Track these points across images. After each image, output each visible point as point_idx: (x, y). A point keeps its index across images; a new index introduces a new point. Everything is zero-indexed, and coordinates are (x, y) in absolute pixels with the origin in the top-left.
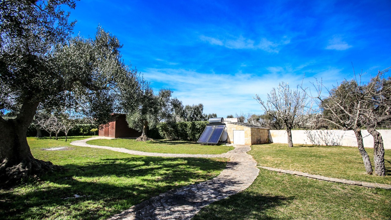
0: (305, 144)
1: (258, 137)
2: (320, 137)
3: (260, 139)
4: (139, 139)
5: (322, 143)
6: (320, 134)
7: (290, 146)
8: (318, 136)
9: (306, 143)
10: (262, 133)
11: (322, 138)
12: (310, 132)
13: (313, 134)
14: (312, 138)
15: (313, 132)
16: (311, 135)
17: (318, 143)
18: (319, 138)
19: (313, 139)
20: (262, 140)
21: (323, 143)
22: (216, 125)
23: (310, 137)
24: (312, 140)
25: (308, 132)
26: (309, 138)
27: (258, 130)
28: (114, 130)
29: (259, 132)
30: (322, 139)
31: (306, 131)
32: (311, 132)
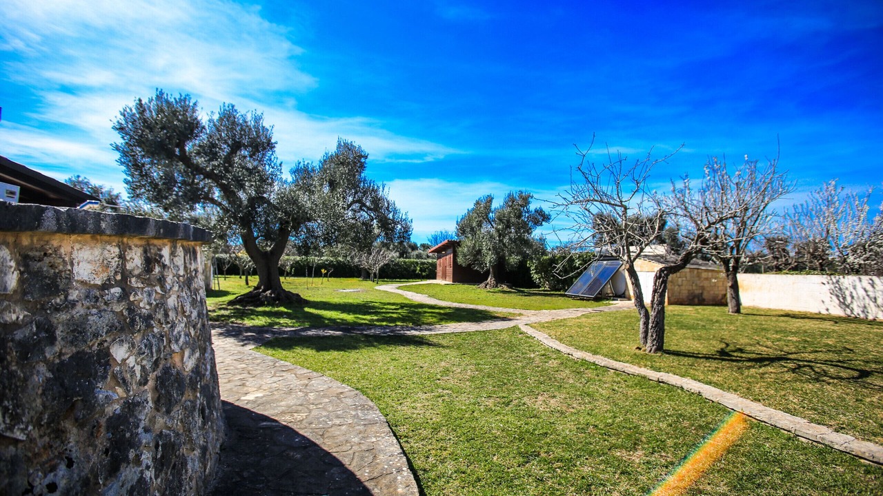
0: (824, 312)
1: (694, 288)
2: (868, 296)
3: (702, 294)
4: (483, 285)
5: (874, 312)
6: (869, 288)
7: (731, 310)
8: (861, 293)
9: (827, 310)
10: (707, 279)
11: (875, 298)
12: (838, 282)
13: (848, 286)
14: (844, 298)
15: (848, 281)
16: (840, 289)
17: (863, 312)
18: (867, 298)
19: (849, 299)
20: (706, 295)
21: (877, 313)
22: (608, 260)
23: (839, 294)
24: (844, 304)
25: (834, 281)
26: (834, 298)
27: (696, 271)
28: (452, 268)
29: (699, 276)
30: (875, 302)
31: (829, 278)
32: (842, 280)
